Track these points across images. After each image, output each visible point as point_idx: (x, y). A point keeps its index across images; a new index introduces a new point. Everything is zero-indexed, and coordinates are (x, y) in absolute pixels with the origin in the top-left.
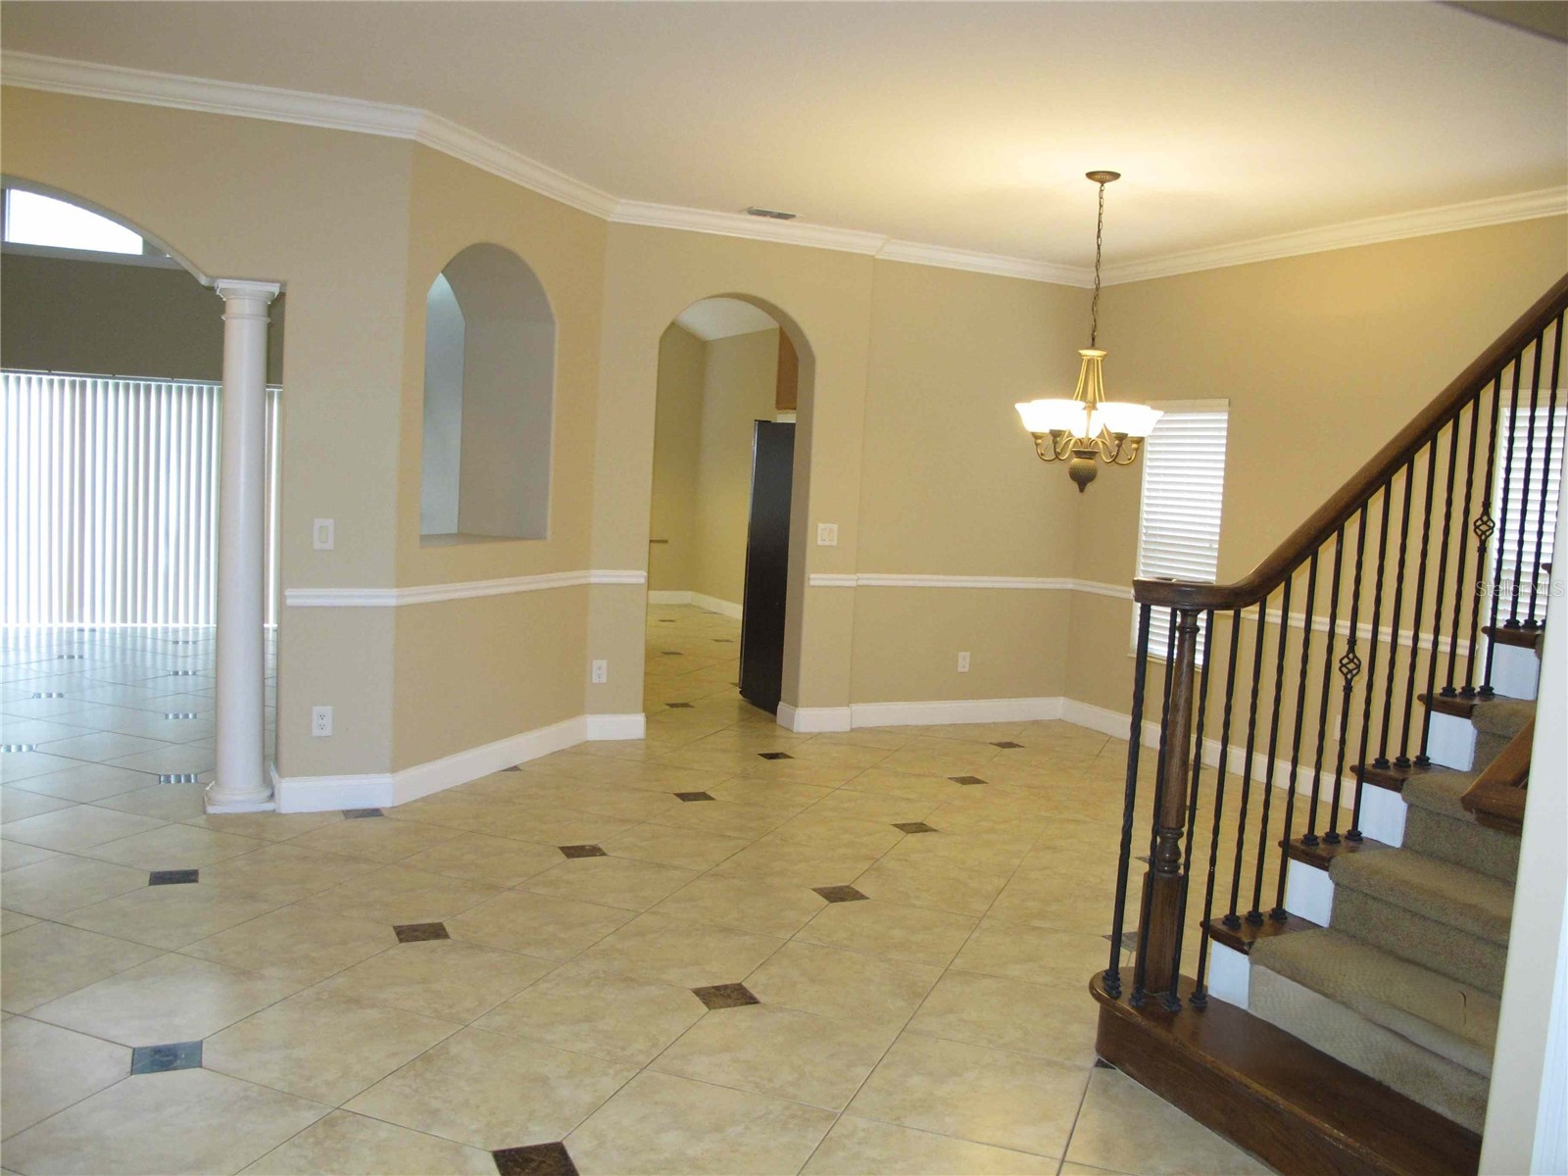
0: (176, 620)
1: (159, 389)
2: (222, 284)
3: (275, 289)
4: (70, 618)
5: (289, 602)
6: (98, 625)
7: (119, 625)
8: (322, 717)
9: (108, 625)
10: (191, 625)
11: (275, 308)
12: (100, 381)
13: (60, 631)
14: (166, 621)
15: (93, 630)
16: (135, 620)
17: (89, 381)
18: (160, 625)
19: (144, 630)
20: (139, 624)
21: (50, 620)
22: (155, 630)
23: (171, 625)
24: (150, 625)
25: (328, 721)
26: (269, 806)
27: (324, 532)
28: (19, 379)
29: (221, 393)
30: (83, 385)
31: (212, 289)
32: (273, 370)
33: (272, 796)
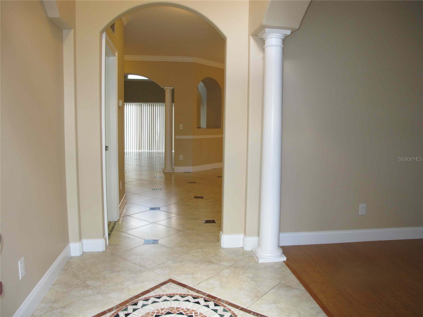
0: (159, 150)
1: (155, 105)
2: (165, 88)
3: (173, 88)
4: (140, 150)
5: (176, 138)
6: (145, 151)
7: (149, 151)
8: (181, 157)
9: (147, 151)
10: (162, 151)
11: (173, 91)
12: (145, 104)
13: (138, 152)
14: (157, 150)
15: (144, 152)
16: (151, 150)
17: (143, 104)
18: (156, 151)
19: (153, 152)
20: (152, 151)
21: (136, 150)
22: (155, 152)
23: (158, 151)
24: (154, 151)
25: (182, 157)
26: (173, 171)
27: (181, 127)
28: (130, 104)
29: (165, 105)
30: (142, 105)
31: (163, 88)
32: (173, 101)
33: (173, 170)
